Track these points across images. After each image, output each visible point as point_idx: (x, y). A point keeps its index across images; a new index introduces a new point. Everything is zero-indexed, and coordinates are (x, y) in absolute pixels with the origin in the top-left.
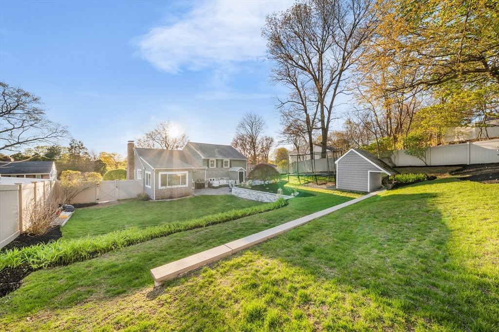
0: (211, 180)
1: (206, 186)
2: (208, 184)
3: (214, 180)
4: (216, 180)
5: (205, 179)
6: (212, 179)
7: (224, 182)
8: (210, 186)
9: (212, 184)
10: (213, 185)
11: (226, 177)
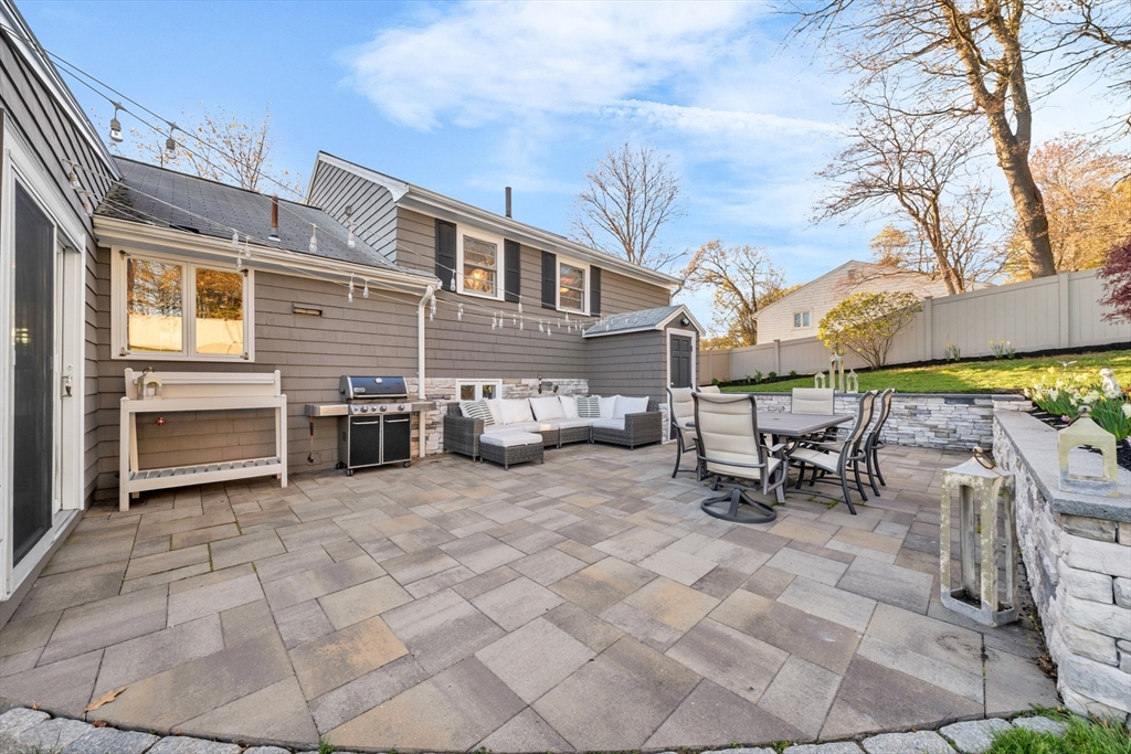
0: (468, 392)
1: (428, 441)
2: (447, 421)
3: (488, 393)
4: (508, 395)
5: (421, 386)
6: (479, 385)
7: (561, 410)
8: (463, 441)
9: (475, 425)
10: (490, 435)
11: (570, 374)
